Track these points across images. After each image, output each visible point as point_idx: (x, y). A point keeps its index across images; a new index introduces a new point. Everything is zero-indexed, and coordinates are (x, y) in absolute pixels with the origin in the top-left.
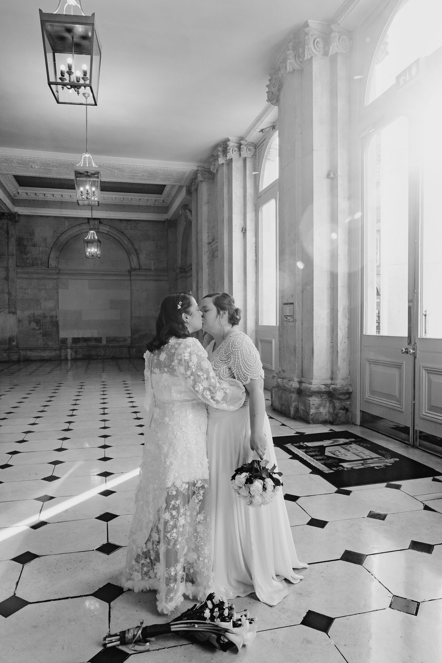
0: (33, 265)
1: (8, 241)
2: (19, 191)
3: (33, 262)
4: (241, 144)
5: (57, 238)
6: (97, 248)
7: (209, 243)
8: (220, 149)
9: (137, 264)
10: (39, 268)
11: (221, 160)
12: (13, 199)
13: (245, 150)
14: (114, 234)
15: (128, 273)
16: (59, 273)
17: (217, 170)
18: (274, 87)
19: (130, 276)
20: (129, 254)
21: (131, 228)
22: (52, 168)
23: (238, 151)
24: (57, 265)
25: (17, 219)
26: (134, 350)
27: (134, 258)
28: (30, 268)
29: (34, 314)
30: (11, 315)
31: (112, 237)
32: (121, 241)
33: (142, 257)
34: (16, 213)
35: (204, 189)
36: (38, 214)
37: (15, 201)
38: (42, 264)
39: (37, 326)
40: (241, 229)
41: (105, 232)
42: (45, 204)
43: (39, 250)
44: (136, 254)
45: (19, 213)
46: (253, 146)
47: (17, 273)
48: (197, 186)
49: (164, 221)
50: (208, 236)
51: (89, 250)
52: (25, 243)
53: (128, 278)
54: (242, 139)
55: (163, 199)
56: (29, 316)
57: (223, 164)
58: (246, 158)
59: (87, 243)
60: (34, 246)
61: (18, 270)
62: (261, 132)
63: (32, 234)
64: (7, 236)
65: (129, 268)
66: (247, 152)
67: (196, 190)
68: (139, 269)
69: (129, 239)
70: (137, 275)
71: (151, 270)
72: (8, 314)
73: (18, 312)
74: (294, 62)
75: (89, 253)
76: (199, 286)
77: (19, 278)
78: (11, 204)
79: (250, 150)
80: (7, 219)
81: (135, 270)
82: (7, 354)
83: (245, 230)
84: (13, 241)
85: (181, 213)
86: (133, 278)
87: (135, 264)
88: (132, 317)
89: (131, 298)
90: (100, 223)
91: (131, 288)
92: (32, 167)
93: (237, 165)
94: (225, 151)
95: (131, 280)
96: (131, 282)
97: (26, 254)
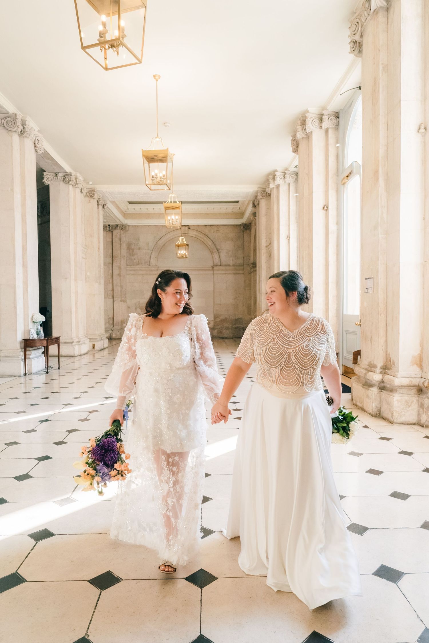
0: (138, 264)
1: (120, 246)
2: (129, 207)
3: (139, 262)
4: (285, 173)
5: (156, 242)
6: (186, 250)
7: (267, 246)
8: (271, 177)
9: (219, 261)
10: (143, 266)
11: (272, 186)
12: (124, 213)
13: (289, 177)
14: (200, 237)
15: (211, 268)
16: (158, 269)
17: (271, 191)
18: (294, 146)
19: (213, 271)
20: (212, 253)
21: (214, 232)
22: (152, 196)
23: (283, 178)
24: (156, 264)
25: (127, 229)
26: (216, 332)
27: (216, 256)
28: (136, 267)
29: (139, 302)
30: (122, 303)
31: (199, 239)
32: (206, 243)
33: (223, 255)
34: (126, 224)
35: (263, 204)
36: (142, 224)
37: (125, 215)
38: (145, 263)
39: (141, 311)
40: (287, 237)
41: (194, 236)
42: (148, 216)
43: (143, 252)
44: (217, 252)
45: (129, 224)
46: (295, 174)
47: (127, 271)
48: (259, 202)
49: (241, 225)
50: (266, 241)
51: (179, 252)
52: (133, 247)
53: (212, 272)
54: (286, 169)
55: (239, 207)
56: (135, 304)
57: (274, 188)
58: (289, 183)
59: (178, 247)
60: (140, 249)
61: (128, 268)
62: (295, 168)
63: (138, 239)
64: (119, 242)
65: (212, 264)
66: (290, 179)
67: (259, 204)
68: (220, 265)
69: (212, 241)
70: (218, 270)
71: (230, 265)
72: (121, 302)
73: (127, 301)
74: (302, 133)
75: (180, 255)
76: (260, 280)
77: (128, 274)
78: (123, 218)
79: (292, 177)
80: (120, 229)
81: (217, 265)
82: (119, 333)
83: (289, 238)
84: (124, 246)
85: (252, 219)
86: (215, 272)
87: (217, 262)
88: (214, 304)
89: (214, 288)
90: (189, 228)
91: (214, 281)
92: (138, 196)
93: (283, 189)
94: (274, 179)
95: (213, 274)
96: (214, 276)
97: (133, 255)
